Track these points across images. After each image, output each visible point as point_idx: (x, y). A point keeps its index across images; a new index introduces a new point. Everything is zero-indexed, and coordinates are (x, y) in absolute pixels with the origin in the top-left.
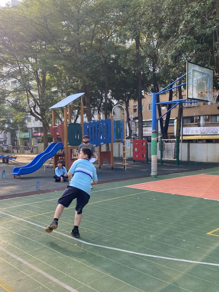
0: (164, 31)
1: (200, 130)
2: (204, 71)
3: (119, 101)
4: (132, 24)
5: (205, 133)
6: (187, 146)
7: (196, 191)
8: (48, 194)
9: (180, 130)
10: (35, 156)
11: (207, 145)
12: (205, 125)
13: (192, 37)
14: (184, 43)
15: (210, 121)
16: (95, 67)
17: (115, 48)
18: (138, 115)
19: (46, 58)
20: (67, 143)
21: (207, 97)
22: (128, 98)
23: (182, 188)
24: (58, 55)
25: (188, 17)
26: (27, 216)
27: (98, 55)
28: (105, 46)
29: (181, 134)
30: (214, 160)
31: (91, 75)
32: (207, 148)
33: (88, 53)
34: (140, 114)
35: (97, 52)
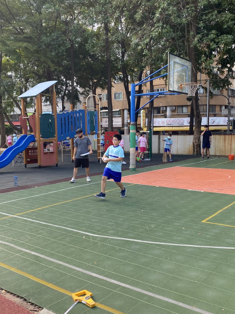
0: (138, 16)
1: (167, 121)
2: (184, 63)
3: (85, 89)
4: (102, 6)
5: (171, 124)
6: (157, 138)
7: (178, 183)
8: (29, 190)
9: (151, 122)
10: (4, 150)
11: (178, 137)
12: (172, 116)
13: (168, 27)
14: (160, 32)
15: (176, 112)
16: (61, 51)
17: (83, 32)
18: (108, 105)
19: (6, 39)
20: (39, 136)
21: (185, 89)
22: (95, 86)
23: (163, 180)
24: (19, 36)
25: (164, 5)
26: (19, 212)
27: (64, 38)
28: (72, 28)
29: (152, 125)
30: (184, 152)
31: (56, 60)
32: (178, 140)
33: (54, 36)
34: (109, 104)
35: (63, 35)
